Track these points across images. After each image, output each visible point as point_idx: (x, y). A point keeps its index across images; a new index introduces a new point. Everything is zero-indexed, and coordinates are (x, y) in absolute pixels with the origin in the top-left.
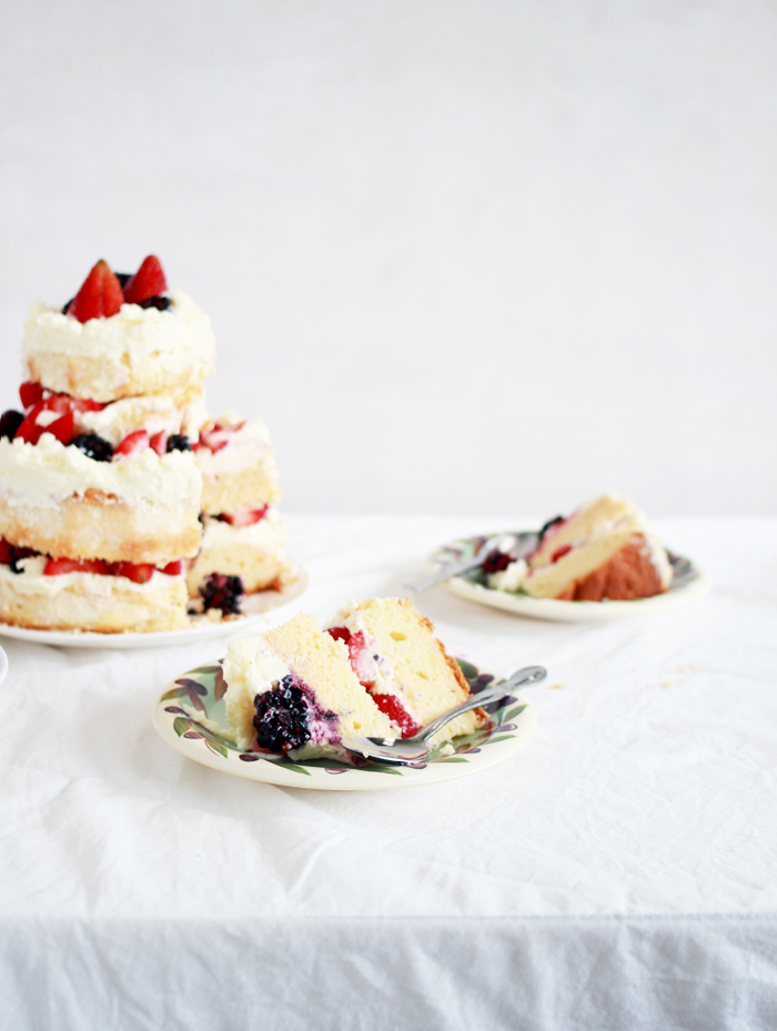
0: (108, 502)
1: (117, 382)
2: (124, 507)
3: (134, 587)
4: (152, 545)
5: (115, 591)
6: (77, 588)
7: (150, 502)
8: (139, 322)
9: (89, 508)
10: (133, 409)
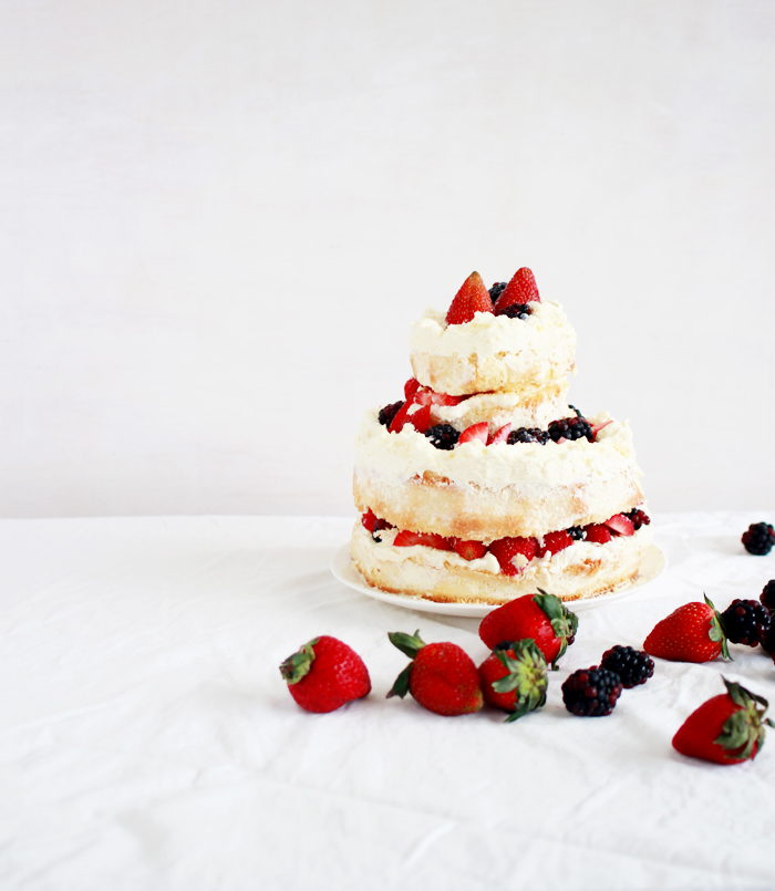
0: (441, 484)
1: (465, 379)
2: (454, 490)
3: (462, 563)
4: (476, 525)
5: (447, 564)
6: (418, 560)
7: (477, 486)
8: (487, 326)
9: (427, 488)
10: (483, 404)
